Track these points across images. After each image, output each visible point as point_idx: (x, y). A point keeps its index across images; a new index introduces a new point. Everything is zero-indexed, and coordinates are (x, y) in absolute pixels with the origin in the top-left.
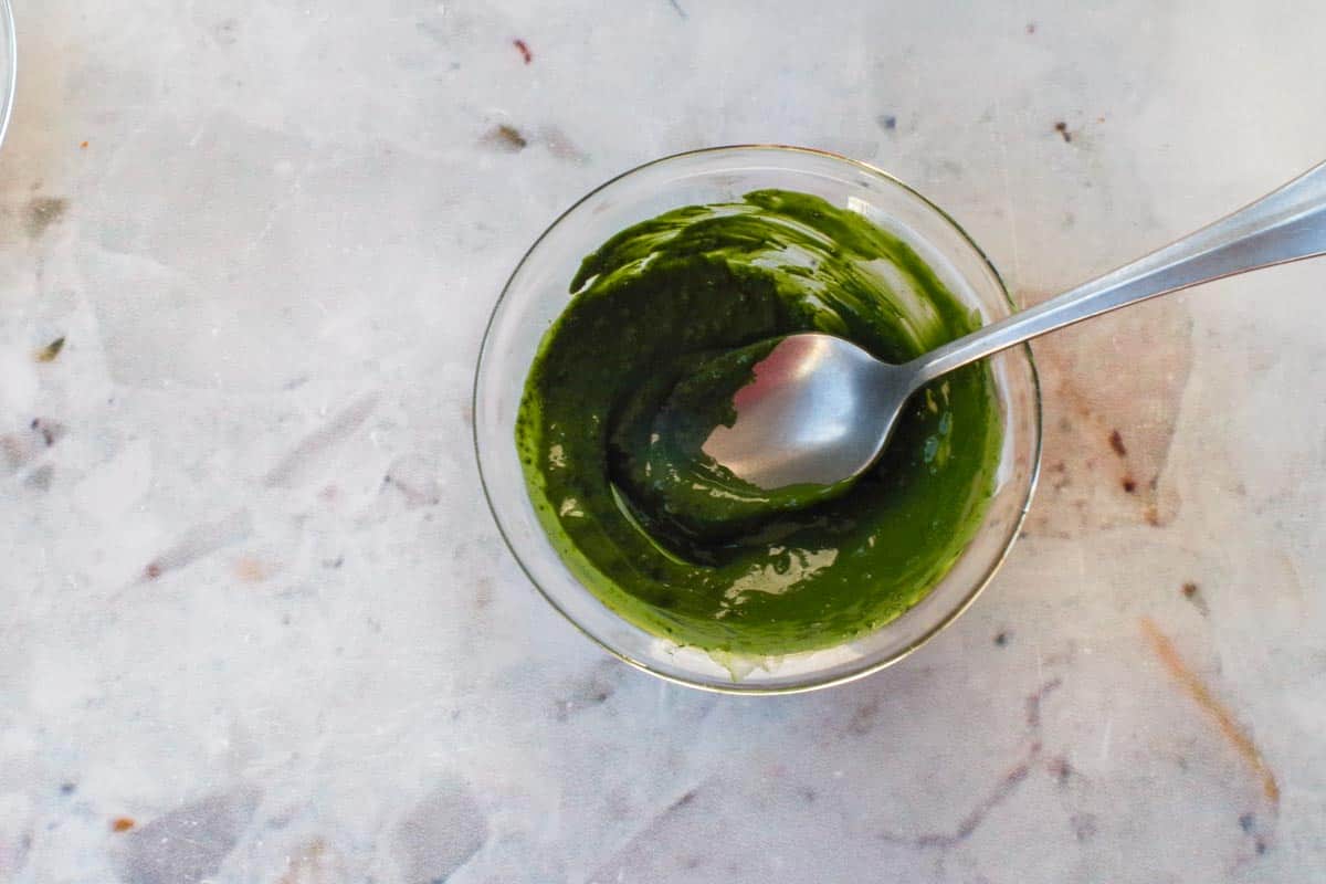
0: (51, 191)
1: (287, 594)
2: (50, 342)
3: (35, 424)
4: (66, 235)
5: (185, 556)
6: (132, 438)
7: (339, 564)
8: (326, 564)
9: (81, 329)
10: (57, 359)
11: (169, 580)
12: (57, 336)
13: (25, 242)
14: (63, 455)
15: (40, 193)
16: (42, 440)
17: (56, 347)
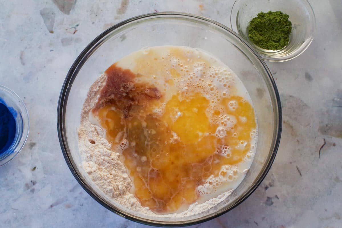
0: (34, 141)
1: (74, 210)
2: (34, 167)
3: (31, 181)
4: (36, 148)
5: (57, 204)
6: (48, 184)
7: (82, 205)
8: (80, 205)
9: (39, 165)
10: (35, 170)
11: (54, 208)
12: (35, 166)
13: (29, 150)
14: (36, 187)
15: (32, 142)
16: (33, 184)
17: (35, 168)
